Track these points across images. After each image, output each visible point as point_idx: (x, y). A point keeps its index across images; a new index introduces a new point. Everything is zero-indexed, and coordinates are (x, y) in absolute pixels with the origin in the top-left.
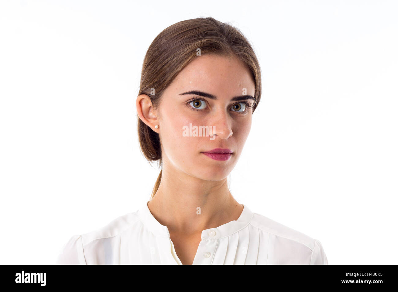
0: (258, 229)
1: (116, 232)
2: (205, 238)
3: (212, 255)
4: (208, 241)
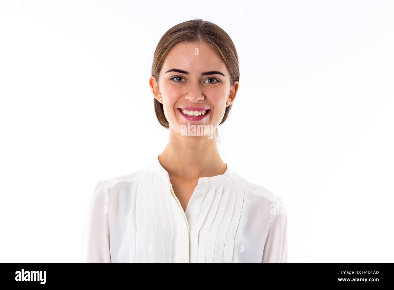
0: (237, 185)
2: (201, 184)
3: (203, 197)
4: (202, 186)
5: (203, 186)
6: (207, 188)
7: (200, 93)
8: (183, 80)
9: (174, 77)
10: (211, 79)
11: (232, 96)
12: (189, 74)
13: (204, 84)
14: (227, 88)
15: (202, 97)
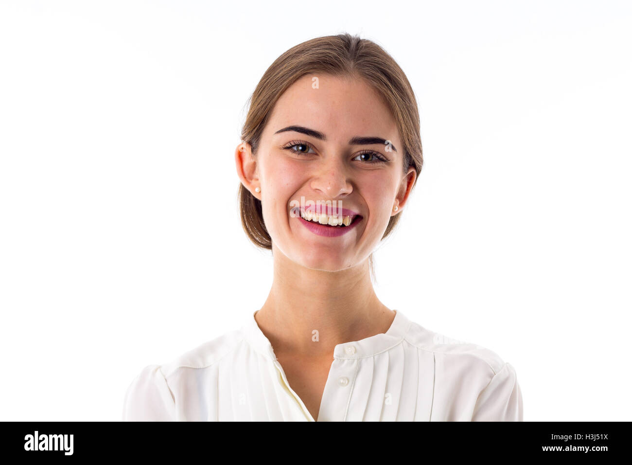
0: (417, 348)
1: (210, 360)
2: (339, 357)
3: (350, 383)
4: (344, 361)
5: (346, 362)
6: (356, 362)
7: (344, 180)
8: (310, 151)
9: (293, 144)
10: (365, 155)
11: (402, 198)
12: (324, 140)
13: (354, 162)
14: (397, 174)
15: (348, 187)
